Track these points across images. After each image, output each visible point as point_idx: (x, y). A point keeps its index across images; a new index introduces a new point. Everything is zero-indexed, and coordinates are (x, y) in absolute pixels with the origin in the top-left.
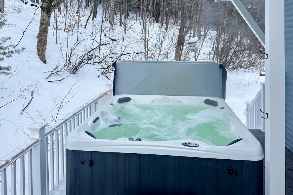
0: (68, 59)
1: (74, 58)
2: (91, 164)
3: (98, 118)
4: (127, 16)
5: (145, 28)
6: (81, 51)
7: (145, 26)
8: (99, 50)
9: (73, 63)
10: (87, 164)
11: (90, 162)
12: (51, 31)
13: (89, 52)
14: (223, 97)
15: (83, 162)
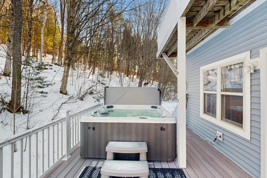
0: (79, 91)
1: (82, 90)
2: (94, 129)
3: (97, 112)
4: (111, 73)
5: (121, 79)
6: (86, 87)
7: (121, 78)
8: (96, 86)
9: (82, 94)
10: (91, 129)
11: (93, 128)
12: (69, 78)
13: (90, 88)
14: (160, 105)
15: (89, 128)
